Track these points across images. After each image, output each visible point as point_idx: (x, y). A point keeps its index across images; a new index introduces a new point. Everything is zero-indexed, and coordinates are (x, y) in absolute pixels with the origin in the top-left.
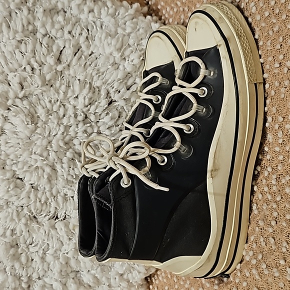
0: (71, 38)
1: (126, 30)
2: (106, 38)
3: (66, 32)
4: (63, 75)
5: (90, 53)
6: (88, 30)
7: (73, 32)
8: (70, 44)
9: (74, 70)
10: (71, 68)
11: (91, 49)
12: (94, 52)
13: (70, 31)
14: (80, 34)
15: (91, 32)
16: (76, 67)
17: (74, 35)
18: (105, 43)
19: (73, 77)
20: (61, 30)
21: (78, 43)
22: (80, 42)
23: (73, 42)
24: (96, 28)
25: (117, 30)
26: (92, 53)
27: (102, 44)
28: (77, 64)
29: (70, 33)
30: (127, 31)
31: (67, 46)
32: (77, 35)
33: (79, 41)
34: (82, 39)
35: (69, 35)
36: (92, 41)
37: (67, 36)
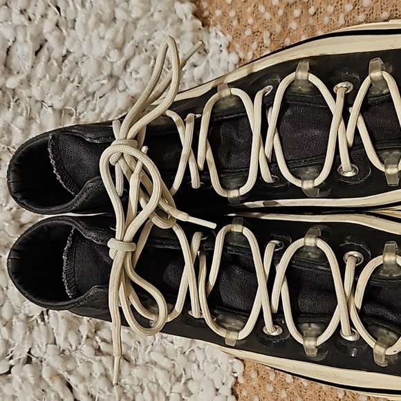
0: (26, 23)
1: (131, 12)
2: (96, 25)
3: (16, 11)
4: (16, 97)
5: (64, 53)
6: (58, 9)
7: (30, 12)
8: (26, 35)
9: (42, 88)
10: (34, 84)
11: (67, 44)
12: (71, 51)
13: (23, 8)
14: (44, 16)
15: (65, 11)
16: (44, 83)
17: (32, 17)
18: (94, 34)
19: (37, 101)
20: (5, 7)
21: (40, 34)
22: (45, 31)
23: (31, 30)
24: (74, 6)
25: (114, 12)
26: (68, 52)
27: (88, 36)
28: (45, 77)
29: (23, 12)
30: (134, 15)
31: (20, 38)
32: (38, 16)
33: (42, 29)
34: (48, 26)
35: (22, 16)
36: (66, 30)
37: (17, 19)
